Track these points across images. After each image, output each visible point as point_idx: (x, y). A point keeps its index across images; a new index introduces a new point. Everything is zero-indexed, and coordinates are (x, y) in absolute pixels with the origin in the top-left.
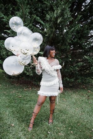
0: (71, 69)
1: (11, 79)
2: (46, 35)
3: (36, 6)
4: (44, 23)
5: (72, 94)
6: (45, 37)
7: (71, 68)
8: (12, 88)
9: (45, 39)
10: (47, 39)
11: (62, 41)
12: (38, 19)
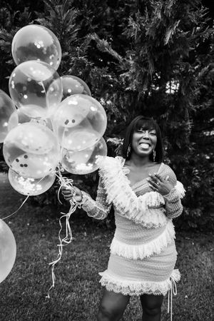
0: (196, 184)
1: (36, 206)
2: (128, 89)
3: (99, 11)
4: (120, 57)
5: (197, 254)
6: (123, 95)
7: (195, 181)
8: (37, 232)
9: (124, 100)
10: (130, 99)
11: (172, 106)
12: (103, 47)
